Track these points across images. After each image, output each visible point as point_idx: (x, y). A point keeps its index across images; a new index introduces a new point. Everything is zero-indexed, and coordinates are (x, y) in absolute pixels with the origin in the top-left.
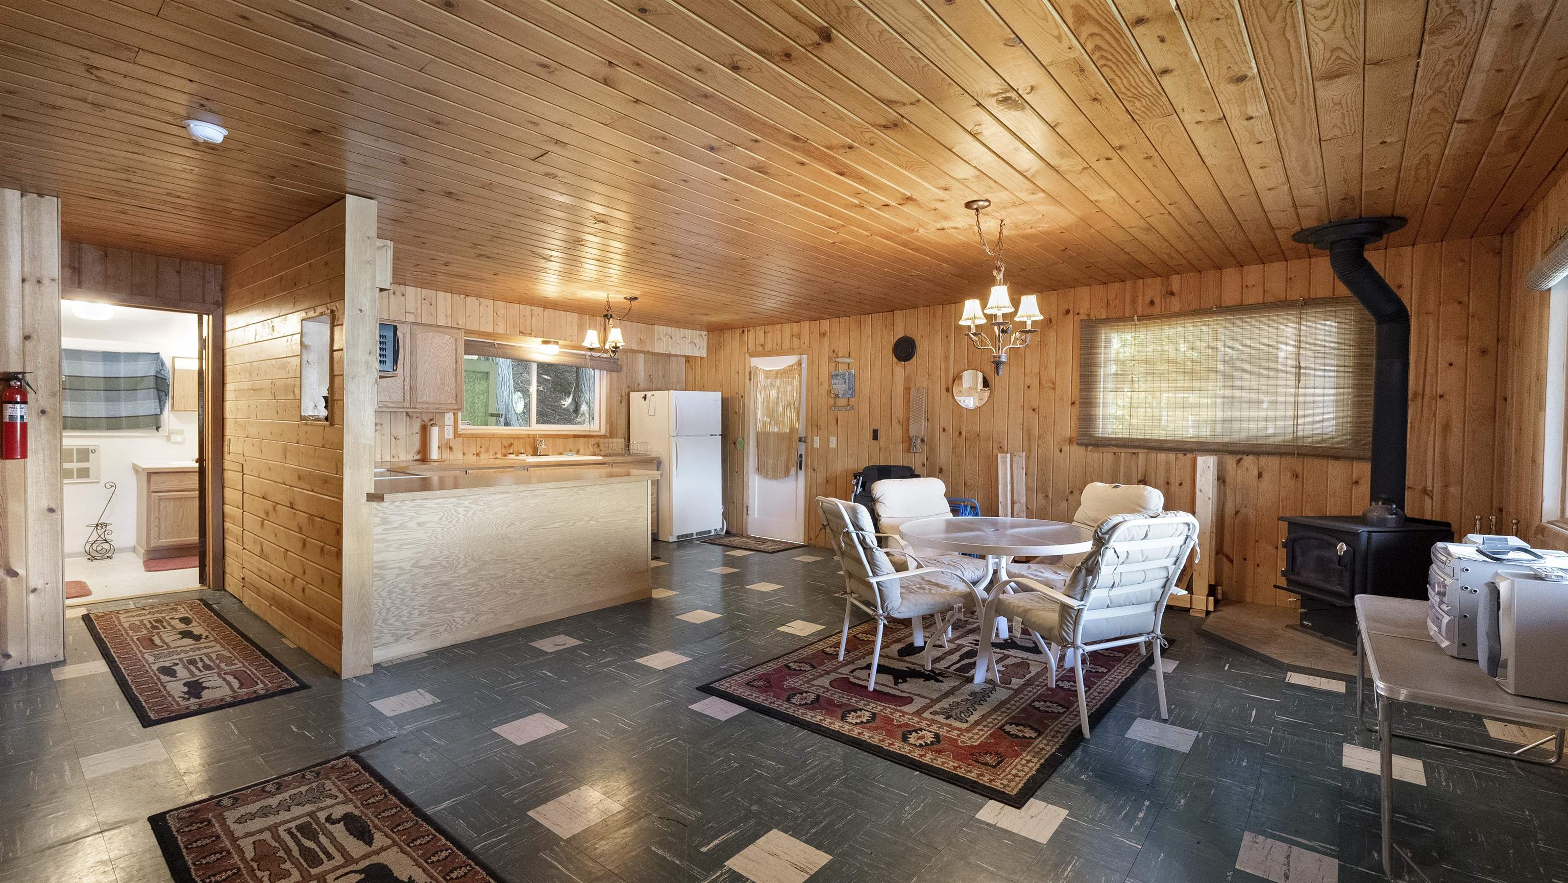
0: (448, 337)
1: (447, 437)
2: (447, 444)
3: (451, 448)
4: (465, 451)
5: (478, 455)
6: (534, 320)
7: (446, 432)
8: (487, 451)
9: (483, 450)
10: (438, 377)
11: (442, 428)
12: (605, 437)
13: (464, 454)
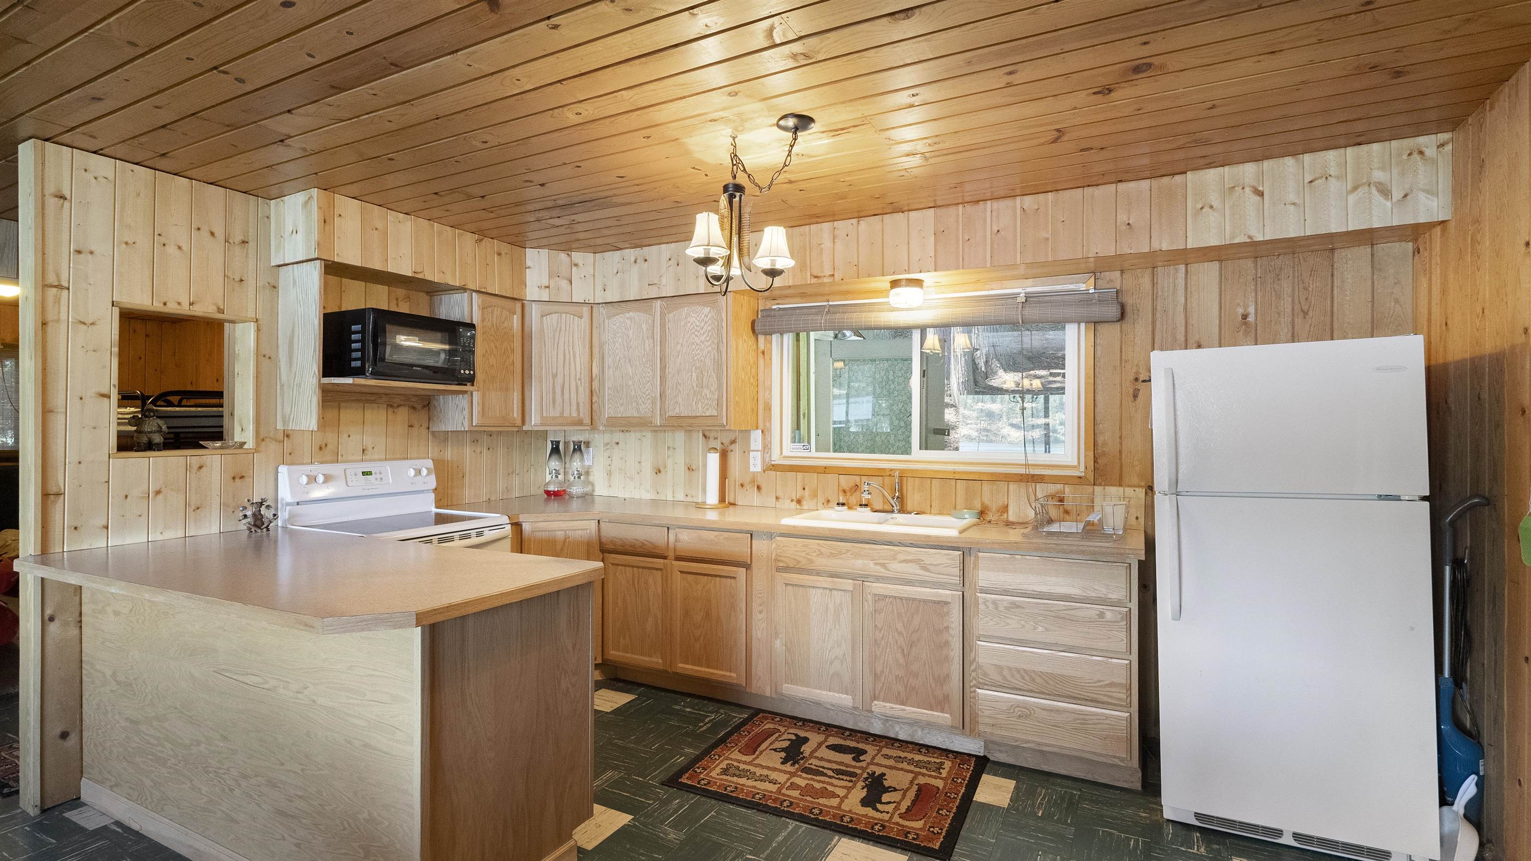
0: (707, 310)
1: (752, 469)
2: (753, 481)
3: (759, 488)
4: (780, 494)
5: (799, 502)
6: (839, 245)
7: (752, 461)
8: (814, 495)
9: (807, 492)
10: (694, 374)
11: (746, 452)
12: (1080, 480)
13: (777, 498)
